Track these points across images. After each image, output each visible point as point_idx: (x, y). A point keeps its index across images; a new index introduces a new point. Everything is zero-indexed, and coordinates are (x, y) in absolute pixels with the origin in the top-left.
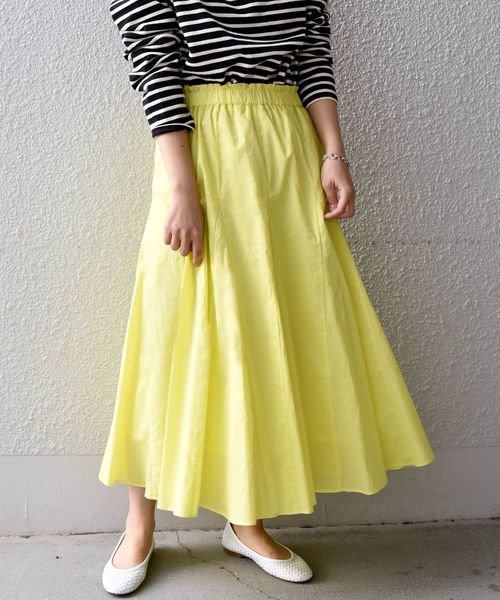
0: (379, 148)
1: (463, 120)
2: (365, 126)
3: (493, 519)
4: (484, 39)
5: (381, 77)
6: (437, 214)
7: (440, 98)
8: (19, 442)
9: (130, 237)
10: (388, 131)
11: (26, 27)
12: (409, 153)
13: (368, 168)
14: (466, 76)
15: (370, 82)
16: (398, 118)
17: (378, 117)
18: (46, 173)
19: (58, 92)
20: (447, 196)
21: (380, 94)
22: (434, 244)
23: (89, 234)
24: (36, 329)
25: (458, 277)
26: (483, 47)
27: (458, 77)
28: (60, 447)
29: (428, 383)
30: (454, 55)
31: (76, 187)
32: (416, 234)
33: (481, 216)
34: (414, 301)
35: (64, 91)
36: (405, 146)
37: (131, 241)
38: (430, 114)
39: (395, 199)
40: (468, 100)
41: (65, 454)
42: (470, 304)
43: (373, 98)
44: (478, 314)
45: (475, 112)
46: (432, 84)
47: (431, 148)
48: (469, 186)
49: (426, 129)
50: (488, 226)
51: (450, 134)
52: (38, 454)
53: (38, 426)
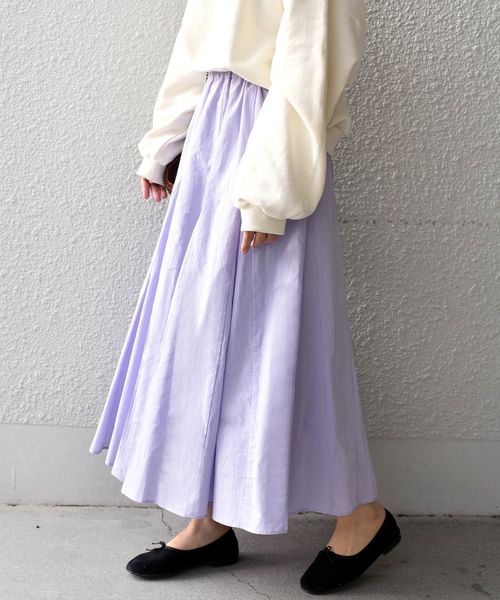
0: (383, 122)
1: (475, 95)
2: (369, 100)
3: (494, 517)
5: (387, 48)
6: (444, 194)
7: (450, 72)
8: (8, 411)
9: (124, 207)
10: (393, 104)
12: (416, 129)
13: (371, 144)
14: (478, 50)
15: (375, 53)
16: (404, 92)
17: (383, 90)
18: (42, 140)
19: (55, 60)
20: (454, 175)
21: (386, 67)
22: (438, 225)
23: (82, 204)
24: (28, 297)
25: (463, 261)
27: (470, 50)
28: (49, 417)
29: (427, 372)
30: (466, 27)
31: (71, 156)
32: (420, 214)
33: (490, 197)
34: (416, 284)
35: (60, 59)
36: (411, 122)
37: (124, 212)
38: (438, 88)
39: (398, 178)
40: (479, 75)
41: (53, 425)
42: (477, 289)
43: (378, 71)
44: (485, 300)
45: (487, 87)
46: (441, 57)
47: (439, 124)
48: (479, 164)
49: (433, 104)
51: (460, 109)
52: (26, 423)
53: (27, 395)
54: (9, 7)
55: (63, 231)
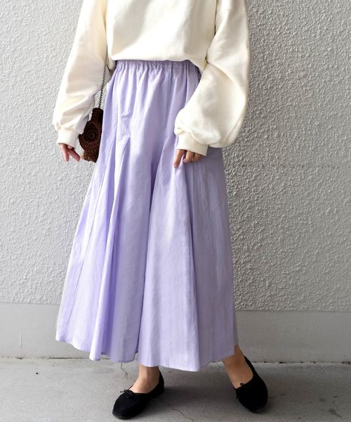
0: (268, 99)
1: (329, 81)
2: (259, 84)
3: (343, 363)
4: (345, 23)
5: (271, 49)
6: (309, 147)
7: (313, 65)
8: (17, 294)
10: (275, 87)
11: (26, 12)
12: (290, 103)
13: (260, 113)
14: (332, 50)
15: (263, 53)
16: (282, 79)
17: (268, 77)
18: (39, 111)
19: (47, 57)
20: (316, 134)
21: (270, 62)
22: (306, 168)
24: (30, 218)
25: (322, 192)
26: (344, 30)
27: (326, 50)
28: (44, 298)
29: (299, 266)
30: (324, 35)
32: (293, 160)
33: (340, 149)
34: (291, 207)
35: (51, 56)
36: (287, 99)
38: (305, 76)
39: (279, 136)
40: (333, 67)
41: (47, 304)
42: (331, 211)
43: (265, 64)
44: (336, 218)
45: (338, 76)
46: (307, 55)
47: (306, 100)
48: (332, 127)
49: (302, 87)
50: (346, 156)
51: (320, 90)
52: (30, 303)
53: (29, 284)
54: (16, 21)
55: (54, 173)
